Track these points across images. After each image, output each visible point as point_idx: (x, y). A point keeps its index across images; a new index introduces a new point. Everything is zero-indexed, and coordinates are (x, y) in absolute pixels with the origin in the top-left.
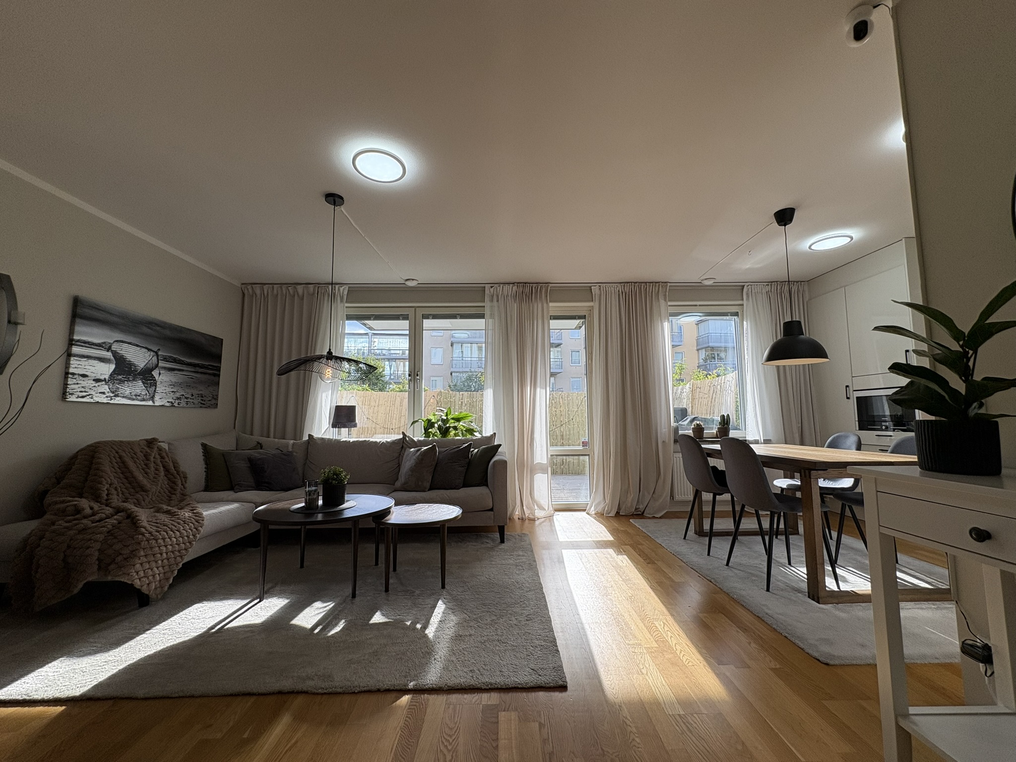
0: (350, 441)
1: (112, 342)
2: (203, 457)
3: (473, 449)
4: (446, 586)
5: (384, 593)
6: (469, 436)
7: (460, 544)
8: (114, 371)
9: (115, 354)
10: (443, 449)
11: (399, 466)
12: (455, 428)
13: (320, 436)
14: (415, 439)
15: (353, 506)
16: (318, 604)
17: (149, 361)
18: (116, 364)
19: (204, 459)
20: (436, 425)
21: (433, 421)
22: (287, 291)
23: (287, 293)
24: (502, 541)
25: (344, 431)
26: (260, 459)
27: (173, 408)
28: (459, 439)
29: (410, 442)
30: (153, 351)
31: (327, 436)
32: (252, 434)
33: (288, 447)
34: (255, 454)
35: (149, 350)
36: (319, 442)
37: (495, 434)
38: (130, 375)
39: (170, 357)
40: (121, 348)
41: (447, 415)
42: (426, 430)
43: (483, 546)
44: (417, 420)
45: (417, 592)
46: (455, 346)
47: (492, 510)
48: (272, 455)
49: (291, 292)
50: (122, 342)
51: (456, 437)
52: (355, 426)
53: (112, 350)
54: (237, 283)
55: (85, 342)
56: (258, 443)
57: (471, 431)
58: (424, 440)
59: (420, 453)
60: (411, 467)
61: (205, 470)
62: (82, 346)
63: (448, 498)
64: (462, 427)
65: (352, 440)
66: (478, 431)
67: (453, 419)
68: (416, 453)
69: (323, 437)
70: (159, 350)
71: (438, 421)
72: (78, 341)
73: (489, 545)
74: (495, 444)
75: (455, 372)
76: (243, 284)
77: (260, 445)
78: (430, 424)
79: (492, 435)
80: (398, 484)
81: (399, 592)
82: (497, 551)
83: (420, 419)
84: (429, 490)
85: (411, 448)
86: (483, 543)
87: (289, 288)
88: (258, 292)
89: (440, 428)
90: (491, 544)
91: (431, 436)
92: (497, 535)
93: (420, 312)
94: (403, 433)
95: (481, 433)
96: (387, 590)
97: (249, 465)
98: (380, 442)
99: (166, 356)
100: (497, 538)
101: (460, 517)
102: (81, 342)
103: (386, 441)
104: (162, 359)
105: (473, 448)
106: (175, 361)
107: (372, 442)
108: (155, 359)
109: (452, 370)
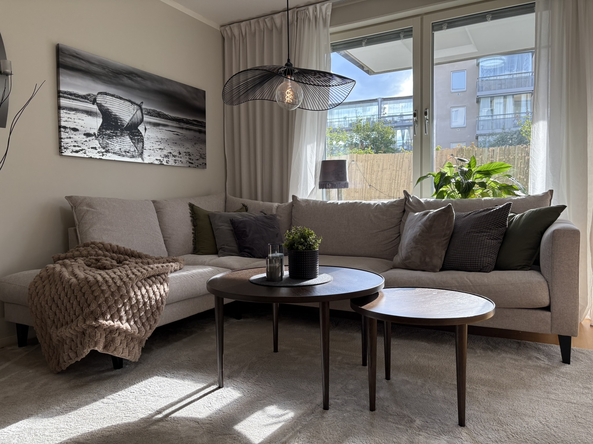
0: (338, 203)
1: (96, 94)
2: (190, 218)
3: (512, 214)
4: (467, 423)
5: (368, 412)
6: (505, 196)
7: (490, 353)
8: (102, 125)
9: (100, 106)
10: (463, 213)
11: (399, 236)
12: (483, 185)
13: (306, 197)
14: (422, 200)
15: (326, 281)
16: (272, 410)
17: (134, 115)
18: (103, 118)
19: (191, 221)
20: (453, 181)
21: (449, 174)
22: (265, 24)
23: (265, 27)
24: (566, 359)
25: (334, 192)
26: (241, 222)
27: (161, 167)
28: (490, 200)
29: (415, 205)
30: (137, 104)
31: (313, 198)
32: (241, 197)
33: (272, 210)
34: (238, 216)
35: (133, 103)
36: (303, 204)
37: (551, 192)
38: (117, 130)
39: (154, 111)
40: (106, 100)
41: (469, 166)
42: (438, 187)
43: (530, 362)
44: (425, 175)
45: (418, 422)
46: (482, 101)
47: (548, 308)
48: (254, 217)
49: (269, 24)
50: (106, 94)
51: (483, 197)
52: (346, 186)
53: (97, 103)
54: (215, 26)
55: (71, 94)
56: (244, 205)
57: (509, 189)
58: (435, 201)
59: (428, 218)
60: (415, 237)
61: (193, 231)
62: (69, 98)
63: (471, 284)
64: (493, 184)
65: (340, 202)
66: (521, 190)
67: (479, 172)
68: (422, 218)
69: (309, 198)
70: (142, 103)
71: (456, 175)
72: (65, 93)
73: (541, 363)
74: (552, 205)
75: (481, 135)
76: (222, 26)
77: (245, 208)
78: (444, 180)
79: (545, 194)
80: (397, 259)
81: (391, 415)
82: (558, 376)
83: (430, 174)
84: (441, 270)
85: (416, 212)
86: (530, 358)
87: (266, 20)
88: (236, 31)
89: (458, 185)
90: (544, 362)
91: (446, 197)
92: (557, 349)
93: (429, 21)
94: (405, 192)
95: (525, 190)
96: (372, 408)
97: (232, 228)
98: (375, 204)
99: (150, 109)
100: (556, 353)
101: (492, 315)
102: (67, 94)
103: (382, 203)
104: (146, 113)
105: (511, 212)
106: (159, 115)
107: (364, 203)
108: (139, 112)
109: (478, 132)
